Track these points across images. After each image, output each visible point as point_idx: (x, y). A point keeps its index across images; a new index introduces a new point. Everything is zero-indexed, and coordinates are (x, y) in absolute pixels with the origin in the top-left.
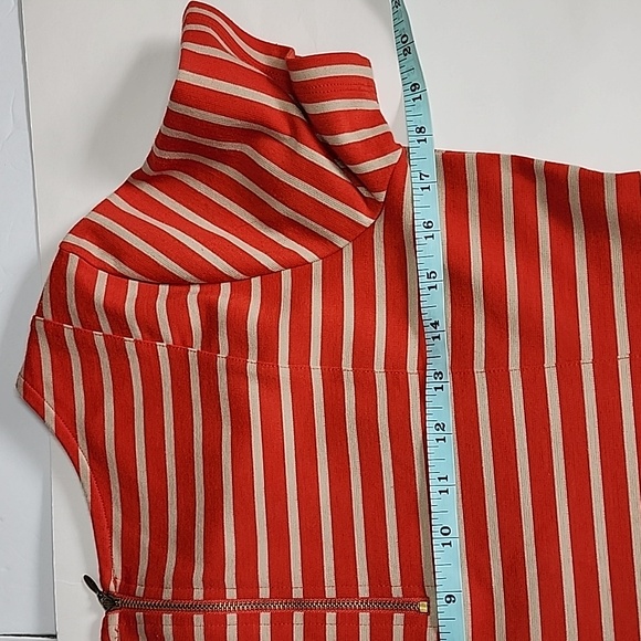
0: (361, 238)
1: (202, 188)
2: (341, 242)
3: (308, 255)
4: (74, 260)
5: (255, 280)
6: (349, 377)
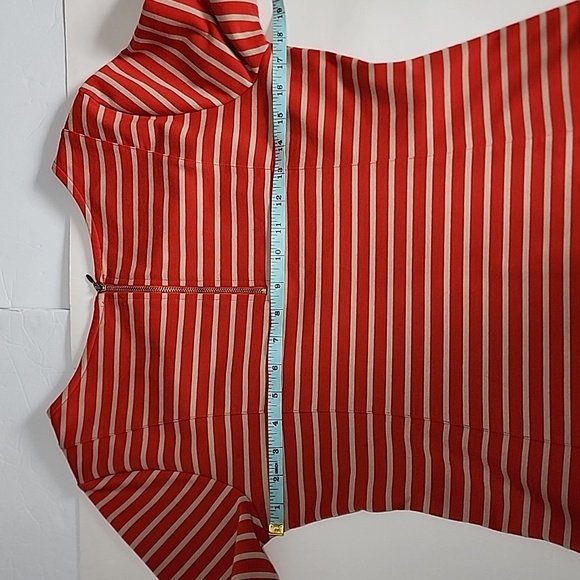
0: (245, 93)
1: (160, 61)
2: (235, 96)
3: (216, 102)
4: (86, 98)
5: (187, 115)
6: (234, 170)
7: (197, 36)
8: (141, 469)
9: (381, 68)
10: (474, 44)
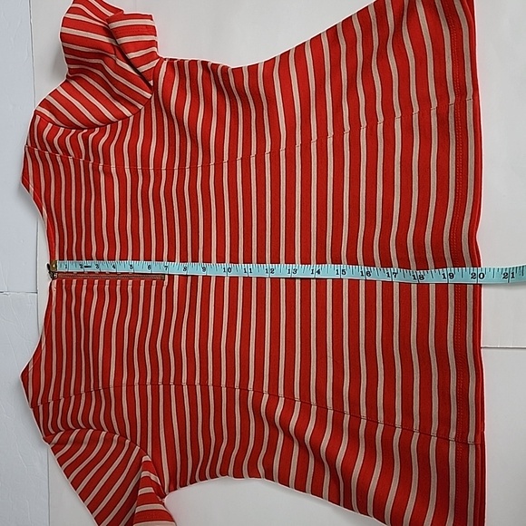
0: (147, 103)
1: (92, 82)
2: (140, 107)
3: (127, 113)
4: (38, 117)
5: (109, 126)
6: (140, 172)
7: (107, 58)
8: (81, 428)
9: (238, 71)
10: (316, 41)
